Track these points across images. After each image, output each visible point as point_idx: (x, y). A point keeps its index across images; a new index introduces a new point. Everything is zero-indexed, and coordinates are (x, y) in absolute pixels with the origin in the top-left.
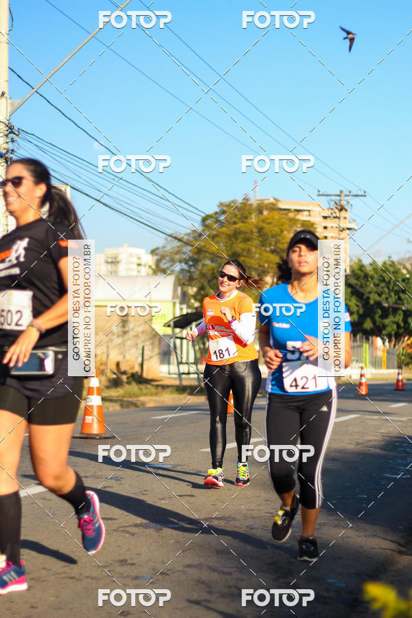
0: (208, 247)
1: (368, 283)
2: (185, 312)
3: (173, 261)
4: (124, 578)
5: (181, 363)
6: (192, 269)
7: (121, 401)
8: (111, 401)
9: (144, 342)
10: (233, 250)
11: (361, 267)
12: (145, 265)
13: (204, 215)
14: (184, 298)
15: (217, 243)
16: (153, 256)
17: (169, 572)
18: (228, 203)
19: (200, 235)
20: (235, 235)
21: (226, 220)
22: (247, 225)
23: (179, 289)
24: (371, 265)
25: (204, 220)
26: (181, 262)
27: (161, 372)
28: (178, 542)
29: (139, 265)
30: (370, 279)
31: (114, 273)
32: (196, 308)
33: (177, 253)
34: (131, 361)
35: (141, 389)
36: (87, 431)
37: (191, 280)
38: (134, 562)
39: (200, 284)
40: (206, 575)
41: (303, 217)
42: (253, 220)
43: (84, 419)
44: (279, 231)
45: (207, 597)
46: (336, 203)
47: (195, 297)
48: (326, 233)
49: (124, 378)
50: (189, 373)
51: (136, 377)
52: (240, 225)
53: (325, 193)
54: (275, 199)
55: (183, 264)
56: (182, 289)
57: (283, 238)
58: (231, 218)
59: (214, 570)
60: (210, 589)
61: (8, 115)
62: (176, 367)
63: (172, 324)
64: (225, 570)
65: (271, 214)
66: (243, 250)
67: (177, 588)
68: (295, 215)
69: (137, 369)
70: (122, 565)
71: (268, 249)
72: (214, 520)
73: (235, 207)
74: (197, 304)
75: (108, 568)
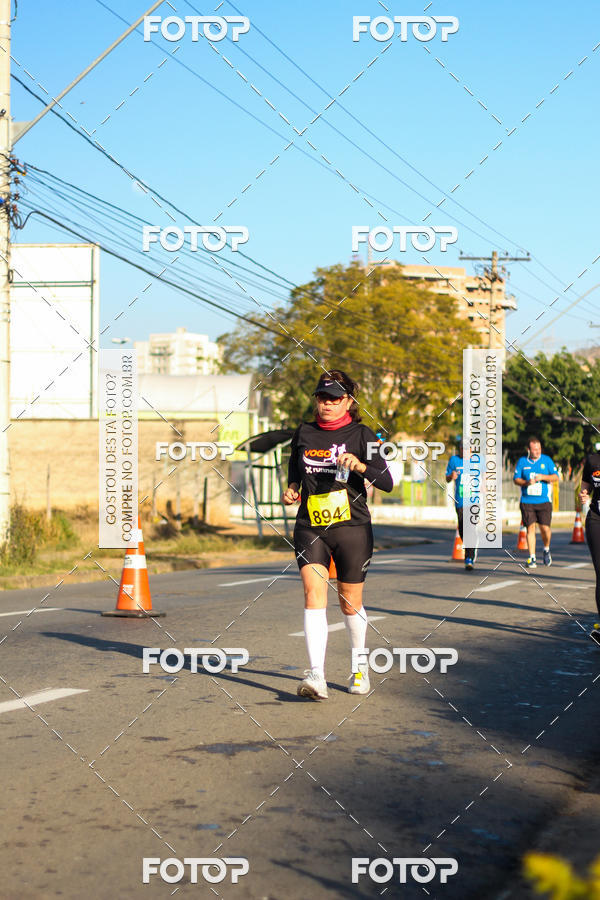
0: (300, 333)
1: (532, 386)
2: (266, 430)
3: (249, 353)
4: (181, 826)
5: (261, 503)
6: (277, 366)
7: (174, 558)
8: (160, 559)
9: (207, 472)
10: (337, 337)
11: (523, 363)
12: (208, 360)
13: (293, 288)
14: (266, 407)
15: (314, 327)
16: (219, 346)
18: (329, 270)
19: (288, 316)
20: (339, 316)
21: (326, 294)
22: (357, 301)
23: (258, 394)
24: (537, 359)
25: (294, 294)
26: (260, 355)
27: (231, 516)
28: (259, 774)
29: (199, 358)
30: (535, 380)
31: (162, 371)
32: (283, 422)
33: (255, 342)
34: (188, 501)
35: (202, 542)
36: (125, 606)
37: (275, 381)
38: (195, 803)
39: (288, 388)
40: (298, 824)
41: (437, 289)
42: (366, 294)
43: (121, 588)
44: (403, 310)
45: (301, 855)
46: (485, 269)
47: (280, 405)
48: (472, 313)
49: (178, 525)
50: (272, 518)
51: (195, 523)
52: (345, 302)
53: (471, 256)
54: (398, 264)
55: (264, 358)
56: (262, 395)
57: (409, 320)
58: (333, 291)
59: (309, 815)
60: (304, 844)
61: (11, 143)
62: (254, 509)
63: (248, 446)
64: (326, 814)
65: (392, 285)
66: (351, 337)
67: (257, 842)
68: (427, 287)
69: (197, 511)
70: (178, 808)
71: (388, 336)
72: (309, 741)
73: (340, 276)
74: (284, 416)
75: (158, 813)
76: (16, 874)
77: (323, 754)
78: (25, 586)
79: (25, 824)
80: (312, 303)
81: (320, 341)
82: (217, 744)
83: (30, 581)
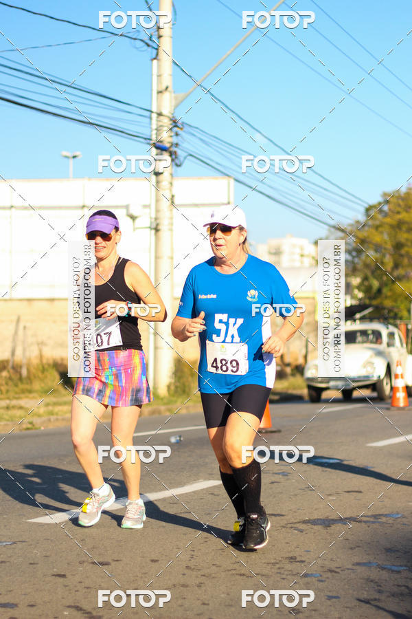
0: (371, 237)
2: (348, 304)
4: (294, 575)
6: (356, 260)
9: (308, 333)
10: (397, 240)
12: (308, 256)
13: (366, 206)
14: (349, 289)
15: (382, 233)
16: (315, 247)
17: (337, 570)
18: (392, 194)
19: (364, 226)
20: (399, 225)
21: (390, 210)
25: (368, 210)
26: (345, 252)
28: (347, 540)
29: (302, 255)
32: (360, 300)
34: (295, 353)
37: (355, 270)
38: (303, 559)
39: (364, 275)
40: (375, 574)
45: (377, 596)
47: (359, 288)
49: (288, 370)
51: (299, 368)
52: (403, 215)
55: (346, 255)
56: (346, 280)
58: (395, 208)
59: (383, 569)
60: (379, 588)
61: (173, 108)
66: (407, 240)
67: (347, 587)
69: (301, 360)
70: (291, 562)
72: (382, 517)
73: (399, 197)
74: (360, 295)
75: (278, 566)
76: (181, 606)
77: (391, 527)
78: (184, 412)
79: (186, 571)
80: (380, 216)
81: (386, 243)
82: (318, 519)
83: (187, 408)
